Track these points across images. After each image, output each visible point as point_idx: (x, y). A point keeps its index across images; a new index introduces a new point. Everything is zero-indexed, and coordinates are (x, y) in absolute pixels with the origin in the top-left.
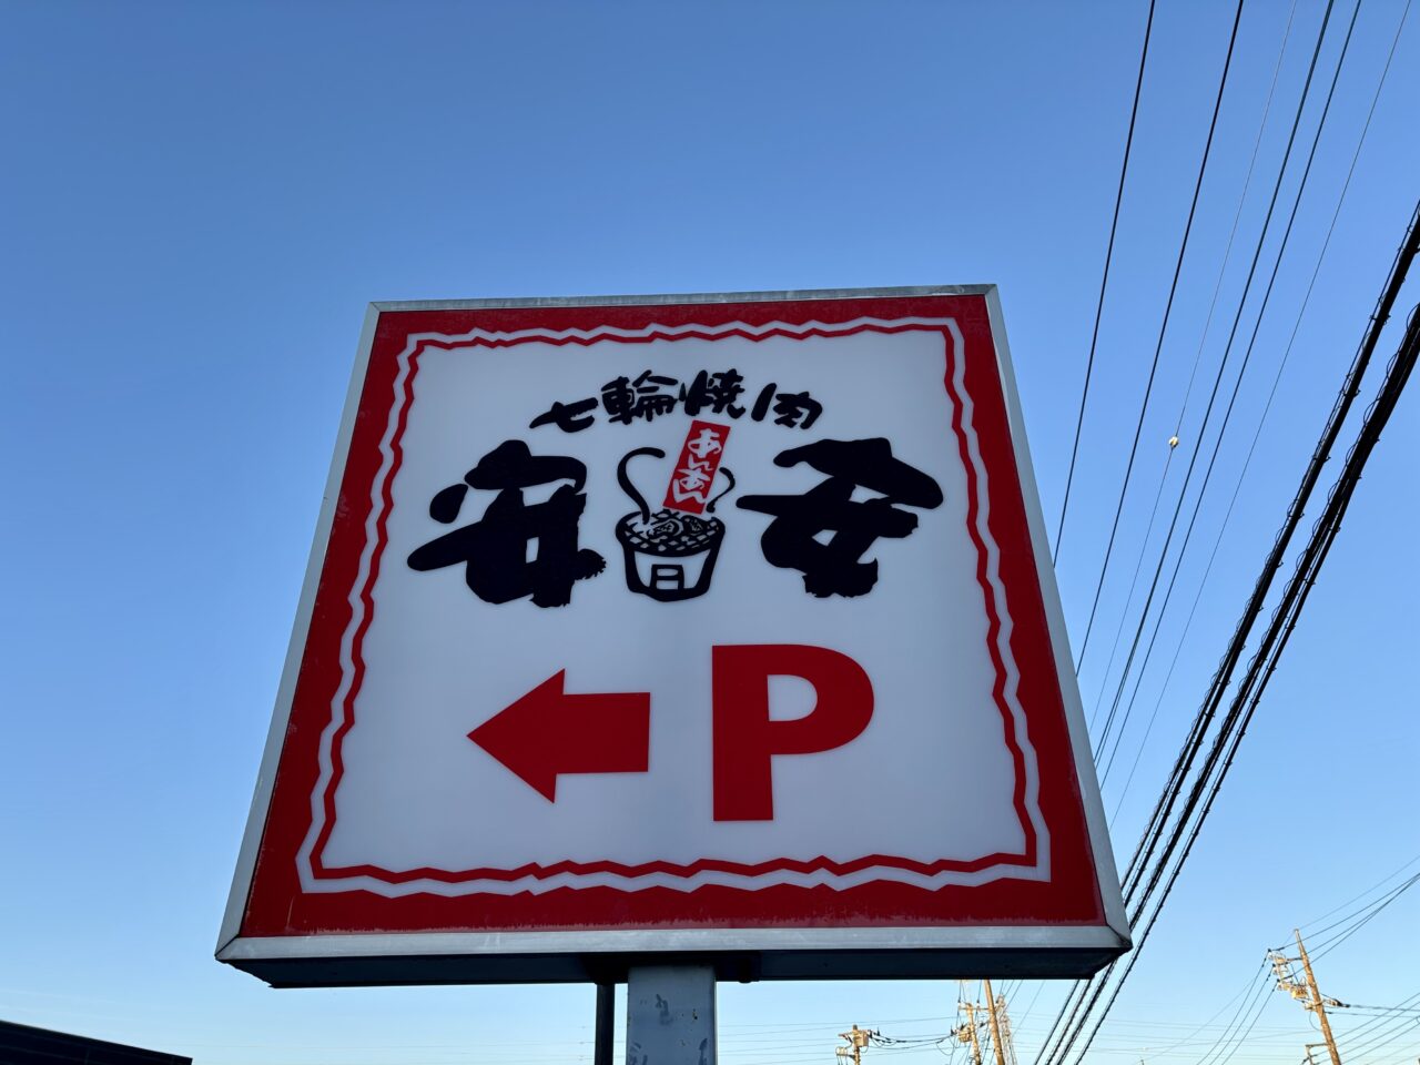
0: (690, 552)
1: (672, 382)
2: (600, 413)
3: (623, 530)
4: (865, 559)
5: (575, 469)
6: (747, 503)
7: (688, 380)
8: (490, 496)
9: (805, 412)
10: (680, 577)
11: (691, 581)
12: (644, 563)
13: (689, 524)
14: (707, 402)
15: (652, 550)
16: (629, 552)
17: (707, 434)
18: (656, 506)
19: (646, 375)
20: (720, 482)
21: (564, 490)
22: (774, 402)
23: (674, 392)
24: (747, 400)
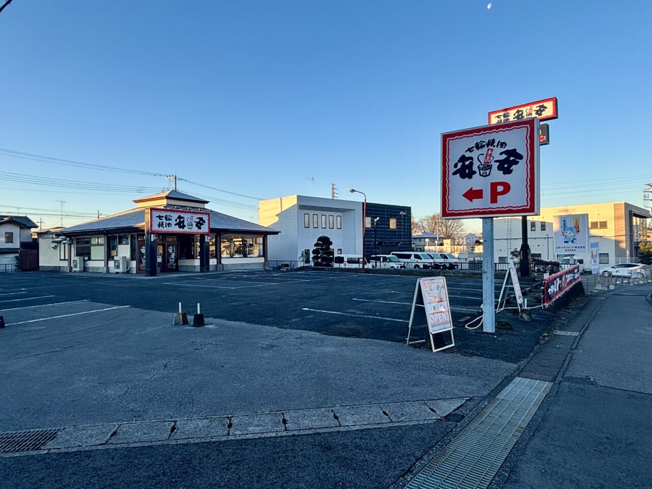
0: (488, 169)
1: (484, 142)
2: (475, 149)
3: (479, 167)
4: (511, 169)
5: (471, 158)
6: (495, 161)
7: (487, 141)
8: (461, 164)
9: (504, 145)
10: (486, 174)
11: (488, 174)
12: (482, 172)
13: (488, 165)
14: (490, 145)
15: (483, 170)
16: (480, 170)
17: (490, 150)
18: (483, 163)
19: (481, 141)
20: (492, 158)
21: (471, 162)
22: (500, 144)
23: (484, 144)
24: (496, 144)
